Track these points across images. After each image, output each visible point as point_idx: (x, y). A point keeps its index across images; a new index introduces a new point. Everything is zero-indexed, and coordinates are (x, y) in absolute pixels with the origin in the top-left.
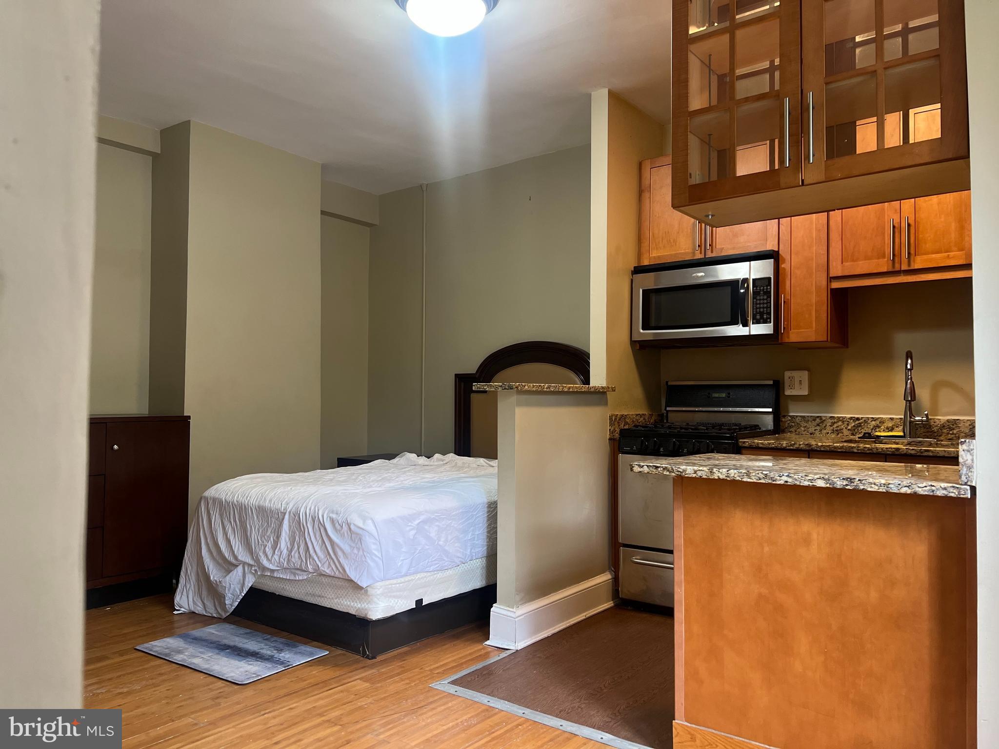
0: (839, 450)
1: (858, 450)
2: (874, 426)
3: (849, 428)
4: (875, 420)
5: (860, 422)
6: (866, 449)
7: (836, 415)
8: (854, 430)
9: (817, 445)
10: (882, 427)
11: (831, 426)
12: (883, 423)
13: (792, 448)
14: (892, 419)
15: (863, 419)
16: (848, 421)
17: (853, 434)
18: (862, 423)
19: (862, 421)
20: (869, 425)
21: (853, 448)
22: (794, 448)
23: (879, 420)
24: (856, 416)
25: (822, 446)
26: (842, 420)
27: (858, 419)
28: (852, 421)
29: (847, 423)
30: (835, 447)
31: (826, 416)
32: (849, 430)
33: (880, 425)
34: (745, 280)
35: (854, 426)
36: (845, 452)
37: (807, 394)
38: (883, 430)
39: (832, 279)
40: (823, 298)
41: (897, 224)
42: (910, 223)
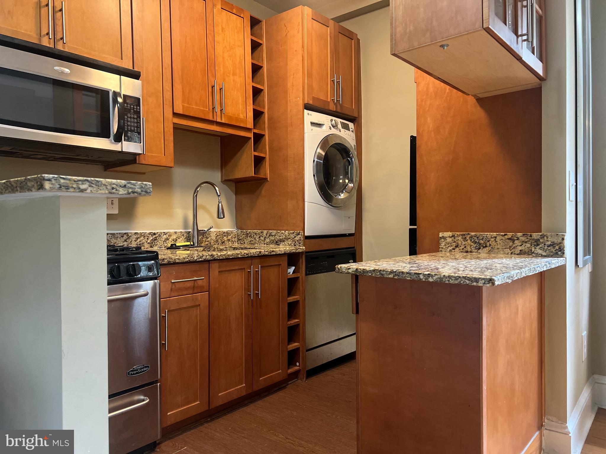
2: (165, 239)
3: (149, 241)
4: (165, 234)
5: (156, 236)
7: (139, 232)
8: (152, 243)
10: (170, 240)
11: (135, 241)
12: (171, 236)
14: (176, 233)
15: (158, 234)
16: (148, 236)
17: (151, 247)
18: (157, 237)
19: (157, 235)
20: (162, 238)
23: (168, 234)
24: (153, 232)
26: (143, 235)
27: (154, 234)
28: (150, 236)
29: (147, 237)
31: (132, 233)
32: (148, 243)
33: (169, 238)
34: (116, 95)
35: (152, 240)
37: (117, 213)
38: (170, 241)
39: (175, 115)
40: (170, 129)
41: (214, 85)
42: (221, 87)
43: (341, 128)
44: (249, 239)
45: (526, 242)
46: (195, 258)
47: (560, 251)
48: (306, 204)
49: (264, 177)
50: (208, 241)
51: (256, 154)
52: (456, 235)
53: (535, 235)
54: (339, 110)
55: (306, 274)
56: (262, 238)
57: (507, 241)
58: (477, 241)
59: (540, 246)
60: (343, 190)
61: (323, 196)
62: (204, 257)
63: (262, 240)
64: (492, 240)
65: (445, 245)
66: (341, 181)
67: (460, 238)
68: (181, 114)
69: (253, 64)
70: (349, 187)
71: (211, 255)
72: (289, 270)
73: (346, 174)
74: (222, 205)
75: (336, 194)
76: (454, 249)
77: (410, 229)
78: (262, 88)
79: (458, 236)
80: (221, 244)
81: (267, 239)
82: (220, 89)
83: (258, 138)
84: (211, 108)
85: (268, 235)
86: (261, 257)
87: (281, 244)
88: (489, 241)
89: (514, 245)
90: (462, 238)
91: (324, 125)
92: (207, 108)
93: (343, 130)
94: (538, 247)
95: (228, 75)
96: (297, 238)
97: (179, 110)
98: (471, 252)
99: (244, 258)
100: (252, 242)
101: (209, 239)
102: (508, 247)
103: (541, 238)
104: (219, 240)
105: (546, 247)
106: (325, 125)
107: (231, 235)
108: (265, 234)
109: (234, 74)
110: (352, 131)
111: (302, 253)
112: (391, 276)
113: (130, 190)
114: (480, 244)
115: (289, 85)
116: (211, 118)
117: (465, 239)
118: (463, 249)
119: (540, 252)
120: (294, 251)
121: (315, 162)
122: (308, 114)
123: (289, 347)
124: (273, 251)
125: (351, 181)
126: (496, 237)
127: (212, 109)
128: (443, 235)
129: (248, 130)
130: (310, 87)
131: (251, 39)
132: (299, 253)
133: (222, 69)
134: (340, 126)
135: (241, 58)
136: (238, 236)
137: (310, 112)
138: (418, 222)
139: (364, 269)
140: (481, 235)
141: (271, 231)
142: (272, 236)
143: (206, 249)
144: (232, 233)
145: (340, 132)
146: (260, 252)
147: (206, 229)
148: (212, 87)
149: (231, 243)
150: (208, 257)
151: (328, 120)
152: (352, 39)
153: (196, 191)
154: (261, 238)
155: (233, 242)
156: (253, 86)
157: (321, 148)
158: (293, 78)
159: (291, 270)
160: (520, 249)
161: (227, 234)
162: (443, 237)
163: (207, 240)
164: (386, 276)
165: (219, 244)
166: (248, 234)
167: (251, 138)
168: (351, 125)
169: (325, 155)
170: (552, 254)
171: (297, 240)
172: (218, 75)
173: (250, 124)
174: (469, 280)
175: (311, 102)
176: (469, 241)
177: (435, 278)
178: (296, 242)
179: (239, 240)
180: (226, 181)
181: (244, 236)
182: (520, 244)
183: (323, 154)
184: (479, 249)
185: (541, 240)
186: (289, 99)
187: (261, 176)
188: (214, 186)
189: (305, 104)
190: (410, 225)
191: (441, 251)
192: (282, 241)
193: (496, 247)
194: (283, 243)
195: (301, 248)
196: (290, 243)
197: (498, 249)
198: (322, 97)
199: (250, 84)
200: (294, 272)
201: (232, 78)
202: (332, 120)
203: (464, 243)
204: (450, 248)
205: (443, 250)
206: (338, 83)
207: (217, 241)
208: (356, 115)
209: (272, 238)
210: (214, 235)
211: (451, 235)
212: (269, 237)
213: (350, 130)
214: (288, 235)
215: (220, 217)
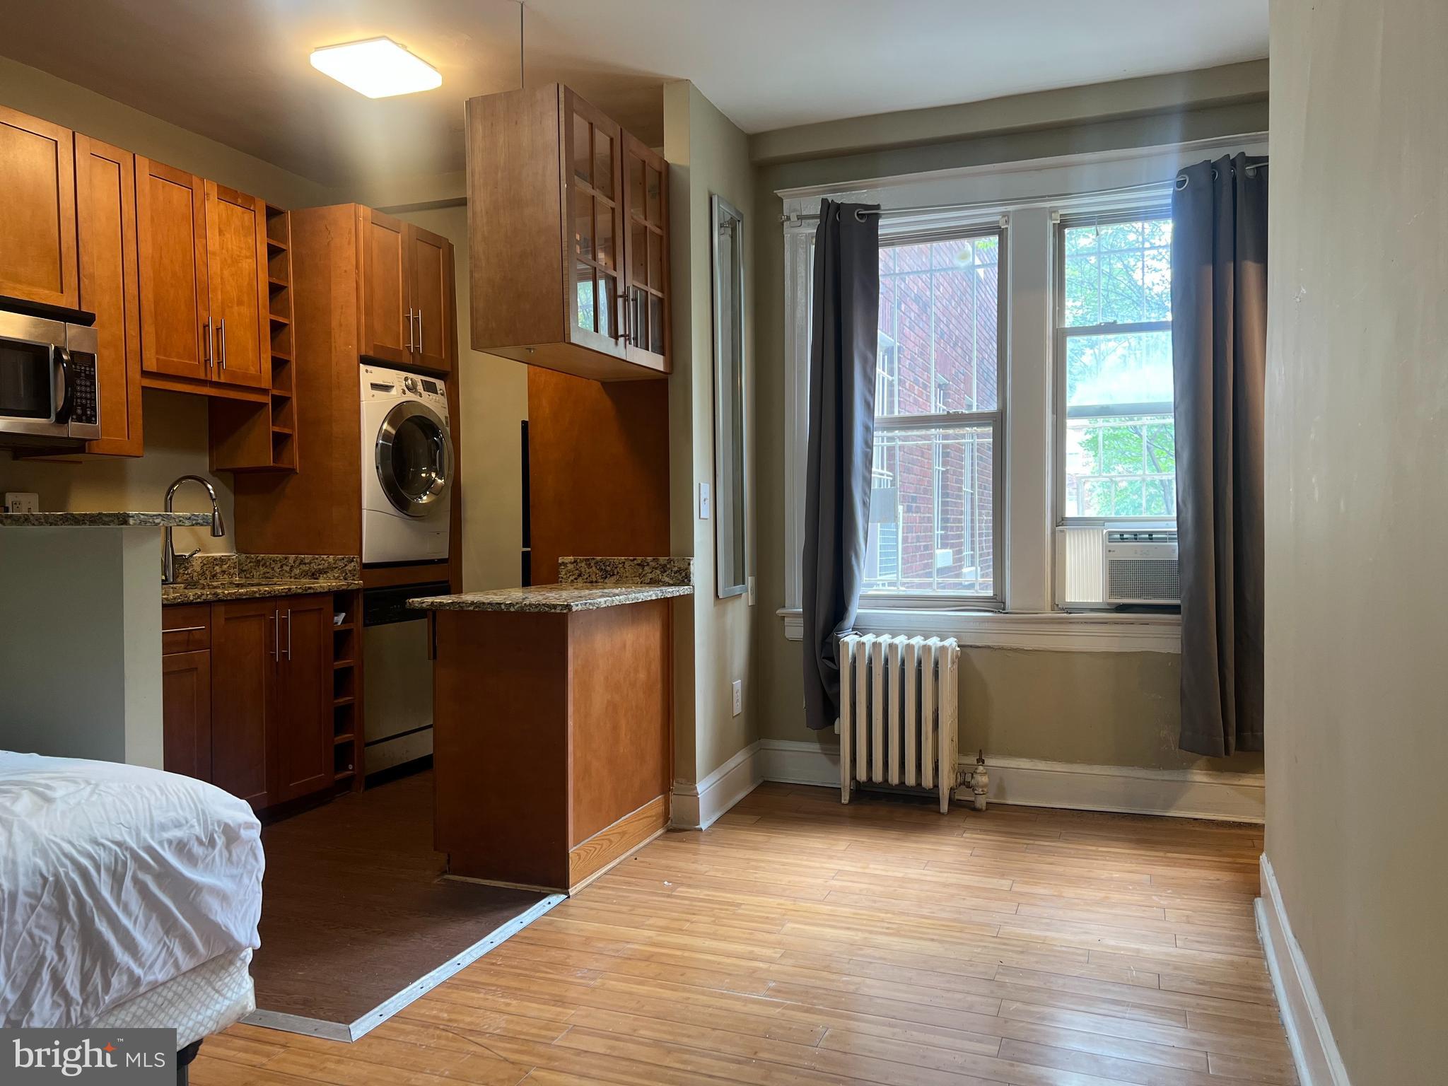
0: (244, 597)
1: (260, 594)
6: (266, 593)
9: (223, 593)
13: (199, 600)
21: (255, 592)
22: (202, 600)
25: (229, 594)
30: (241, 594)
34: (59, 352)
36: (249, 599)
39: (145, 374)
40: (137, 397)
41: (207, 323)
42: (219, 326)
43: (422, 391)
44: (262, 570)
45: (656, 569)
46: (191, 598)
47: (686, 578)
48: (365, 513)
49: (291, 467)
50: (187, 574)
51: (277, 429)
52: (578, 560)
53: (663, 560)
54: (418, 363)
55: (365, 625)
56: (287, 569)
57: (637, 567)
58: (604, 568)
59: (667, 573)
60: (427, 490)
61: (392, 501)
62: (204, 597)
63: (286, 571)
64: (621, 566)
65: (566, 574)
66: (423, 475)
67: (583, 564)
68: (155, 373)
69: (271, 284)
70: (437, 484)
71: (214, 594)
72: (336, 618)
73: (432, 466)
74: (219, 514)
75: (415, 497)
76: (576, 579)
77: (523, 552)
78: (286, 321)
79: (581, 561)
80: (210, 579)
81: (295, 570)
82: (217, 329)
83: (280, 402)
84: (202, 359)
85: (298, 562)
86: (290, 597)
87: (321, 578)
88: (616, 568)
89: (644, 573)
90: (586, 564)
91: (393, 387)
92: (195, 360)
93: (425, 394)
94: (665, 574)
95: (230, 305)
96: (349, 568)
97: (151, 365)
98: (596, 582)
99: (264, 599)
100: (267, 575)
101: (189, 571)
102: (638, 574)
103: (668, 563)
104: (207, 572)
105: (673, 574)
106: (395, 388)
107: (227, 563)
108: (291, 561)
109: (240, 303)
110: (442, 395)
111: (358, 589)
112: (471, 608)
113: (194, 522)
114: (607, 571)
115: (334, 324)
116: (202, 376)
117: (589, 566)
118: (587, 579)
119: (667, 579)
120: (343, 587)
121: (379, 446)
122: (367, 371)
123: (336, 739)
124: (310, 588)
125: (440, 475)
126: (624, 563)
127: (203, 361)
128: (563, 560)
129: (264, 391)
130: (369, 327)
131: (268, 244)
132: (352, 591)
133: (220, 297)
134: (420, 387)
135: (252, 276)
136: (240, 564)
137: (370, 368)
138: (532, 543)
139: (440, 602)
140: (608, 559)
141: (303, 556)
142: (305, 564)
143: (189, 587)
144: (229, 560)
145: (421, 397)
146: (290, 589)
147: (187, 555)
148: (204, 327)
149: (227, 577)
150: (209, 596)
151: (400, 380)
152: (440, 248)
153: (170, 491)
154: (285, 568)
155: (231, 575)
156: (271, 320)
157: (388, 424)
158: (341, 313)
159: (340, 618)
160: (650, 577)
161: (221, 561)
162: (563, 563)
163: (186, 572)
164: (465, 609)
165: (206, 579)
166: (259, 561)
167: (268, 404)
168: (440, 384)
169: (396, 433)
170: (678, 582)
171: (350, 571)
172: (215, 306)
173: (266, 382)
174: (547, 607)
175: (371, 353)
176: (594, 568)
177: (516, 607)
178: (347, 574)
179: (241, 571)
180: (218, 472)
181: (252, 564)
182: (650, 571)
183: (393, 432)
184: (606, 577)
185: (668, 566)
186: (333, 345)
187: (284, 464)
188: (205, 482)
189: (361, 356)
190: (523, 547)
191: (561, 582)
192: (322, 572)
193: (624, 575)
194: (325, 576)
195: (356, 582)
196: (336, 575)
197: (627, 577)
198: (389, 344)
199: (266, 316)
200: (344, 621)
201: (236, 309)
202: (406, 379)
203: (588, 570)
204: (572, 578)
205: (563, 580)
206: (416, 320)
207: (203, 574)
208: (447, 368)
209: (306, 568)
210: (199, 563)
211: (573, 561)
212: (298, 566)
213: (439, 392)
214: (333, 562)
215: (216, 534)
